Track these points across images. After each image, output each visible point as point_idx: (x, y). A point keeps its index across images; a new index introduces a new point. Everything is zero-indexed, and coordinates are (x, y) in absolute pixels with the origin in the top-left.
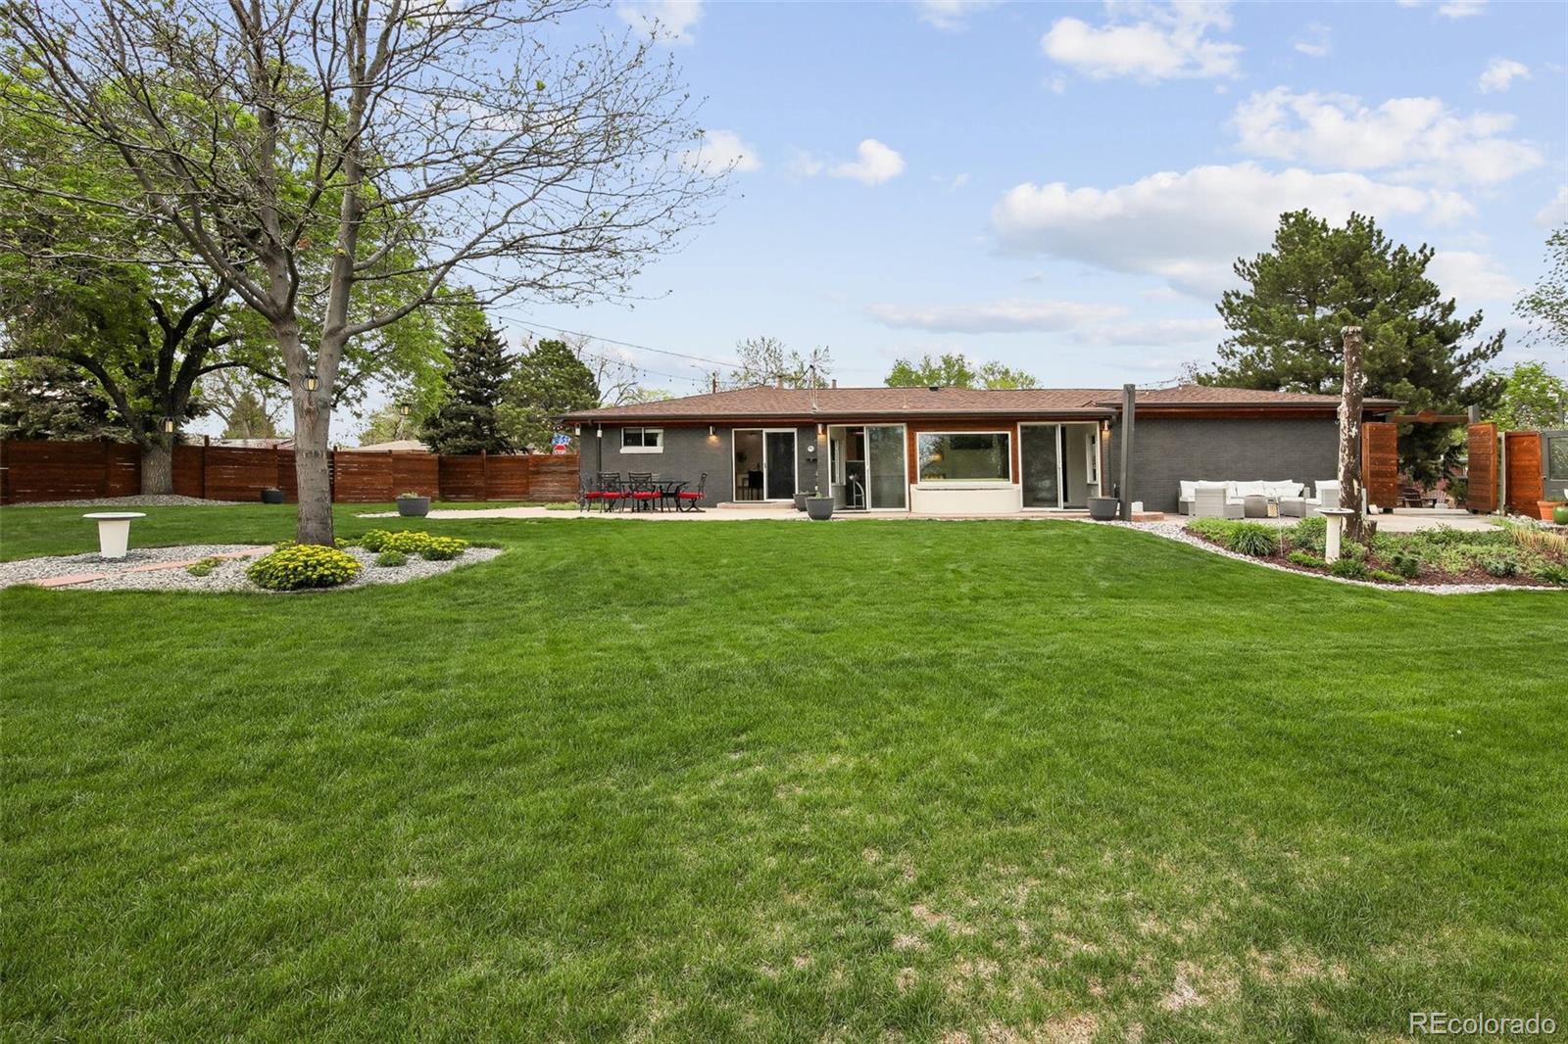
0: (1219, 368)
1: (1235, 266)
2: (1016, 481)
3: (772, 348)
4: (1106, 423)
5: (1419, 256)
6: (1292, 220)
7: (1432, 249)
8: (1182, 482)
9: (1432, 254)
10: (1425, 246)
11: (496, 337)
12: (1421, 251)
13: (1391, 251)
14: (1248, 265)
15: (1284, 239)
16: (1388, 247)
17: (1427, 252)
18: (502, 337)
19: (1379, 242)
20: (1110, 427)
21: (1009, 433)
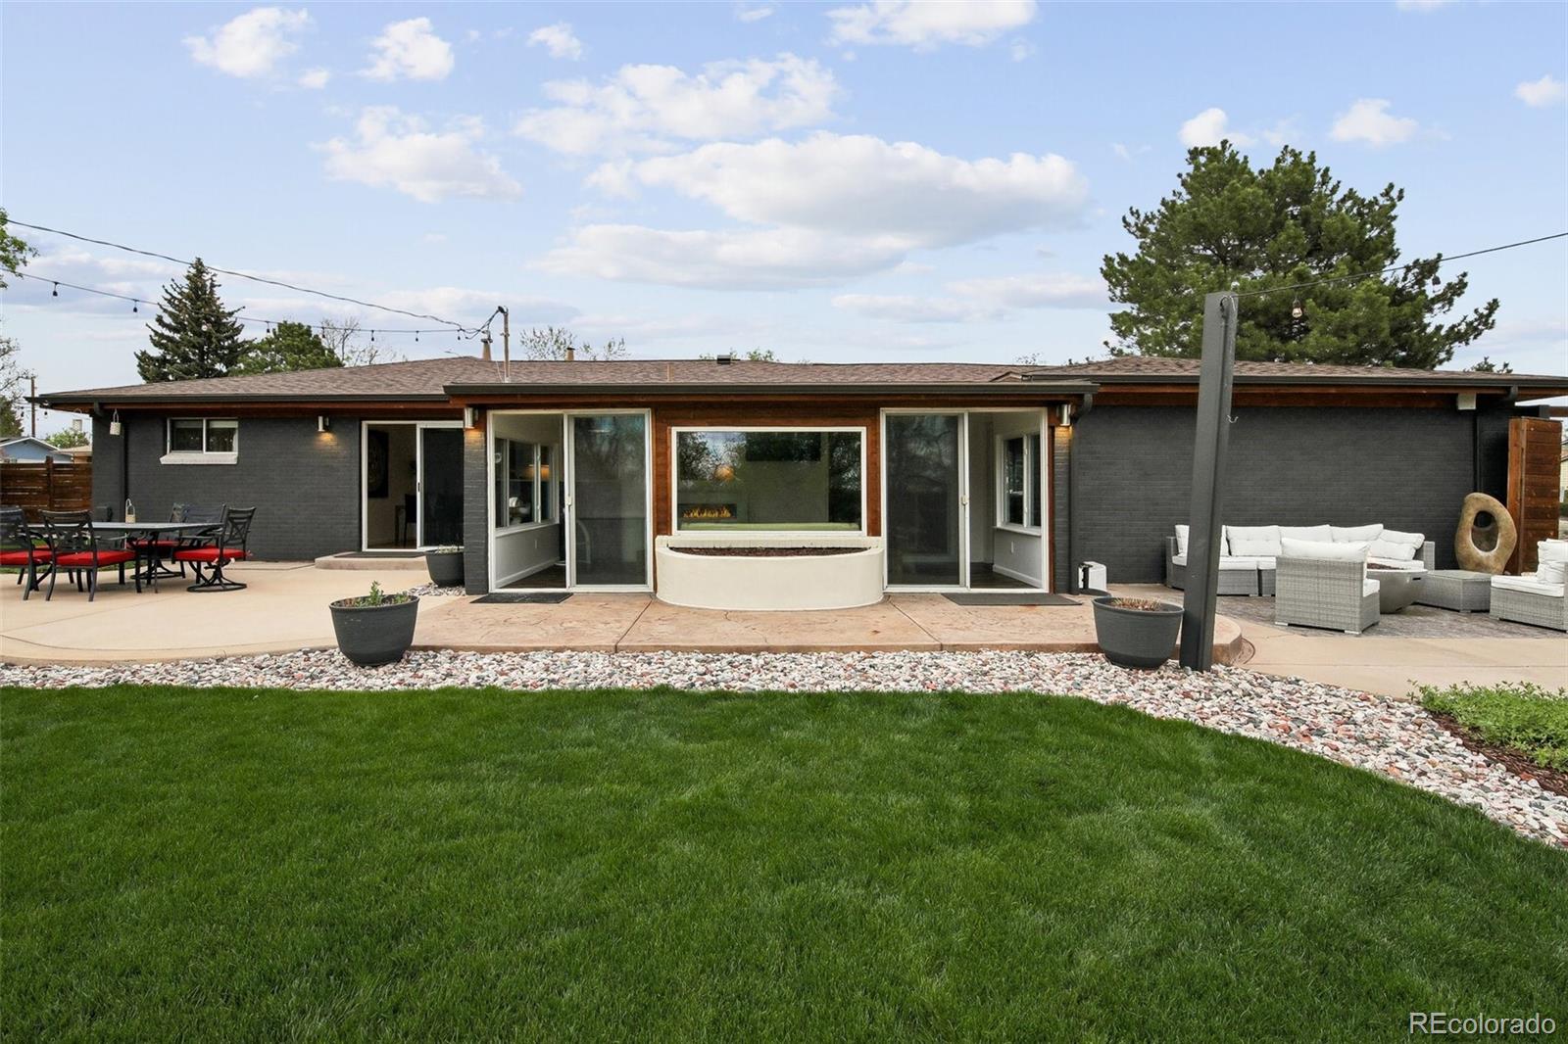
0: (1113, 349)
1: (1124, 219)
2: (874, 531)
3: (561, 340)
4: (1067, 411)
5: (1382, 201)
6: (1202, 159)
7: (1401, 191)
8: (1177, 527)
9: (1400, 198)
10: (1391, 186)
11: (231, 319)
12: (1387, 193)
13: (1337, 197)
14: (1142, 217)
15: (1193, 184)
16: (1334, 191)
17: (1394, 194)
18: (238, 319)
19: (1324, 183)
20: (1073, 419)
21: (863, 430)
